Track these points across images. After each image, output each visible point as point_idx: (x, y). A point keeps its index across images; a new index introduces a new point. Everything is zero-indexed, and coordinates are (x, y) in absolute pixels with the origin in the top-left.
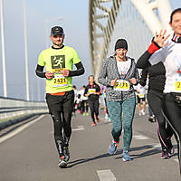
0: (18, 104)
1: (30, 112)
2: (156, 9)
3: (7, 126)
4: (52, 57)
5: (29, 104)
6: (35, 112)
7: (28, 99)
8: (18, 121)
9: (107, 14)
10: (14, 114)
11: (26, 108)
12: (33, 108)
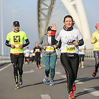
7: (3, 54)
9: (47, 7)
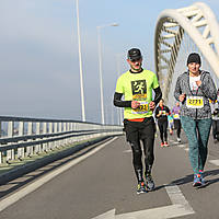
0: (95, 127)
1: (105, 134)
2: (212, 44)
3: (86, 146)
4: (133, 83)
5: (104, 128)
6: (109, 134)
8: (95, 142)
9: (170, 49)
10: (91, 136)
11: (102, 131)
12: (107, 131)
